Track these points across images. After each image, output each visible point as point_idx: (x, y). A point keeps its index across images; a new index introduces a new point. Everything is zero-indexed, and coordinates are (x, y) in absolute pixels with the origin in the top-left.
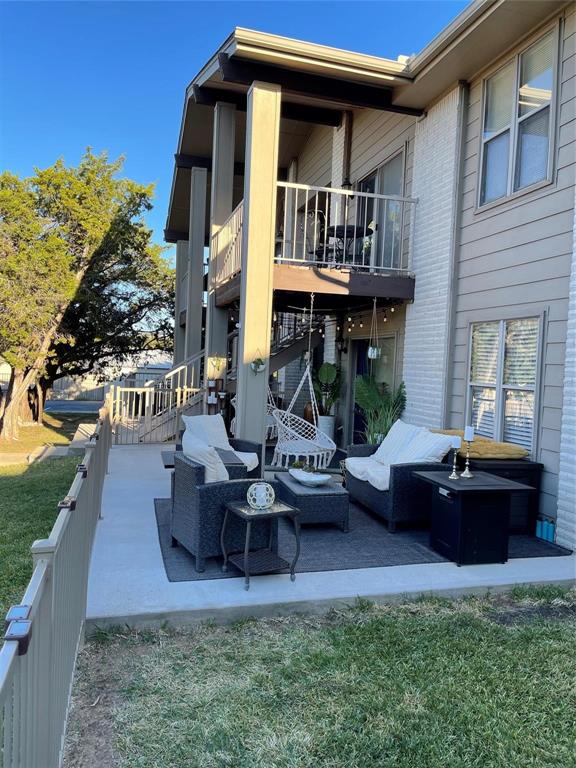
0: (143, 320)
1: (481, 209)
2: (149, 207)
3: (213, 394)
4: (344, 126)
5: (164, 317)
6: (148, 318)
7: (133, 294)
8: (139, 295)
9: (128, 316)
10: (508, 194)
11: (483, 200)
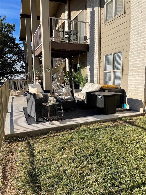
0: (16, 65)
1: (106, 23)
2: (14, 31)
3: (37, 81)
4: (67, 4)
5: (22, 63)
6: (17, 64)
7: (12, 57)
8: (14, 57)
9: (11, 64)
10: (113, 18)
11: (106, 20)
